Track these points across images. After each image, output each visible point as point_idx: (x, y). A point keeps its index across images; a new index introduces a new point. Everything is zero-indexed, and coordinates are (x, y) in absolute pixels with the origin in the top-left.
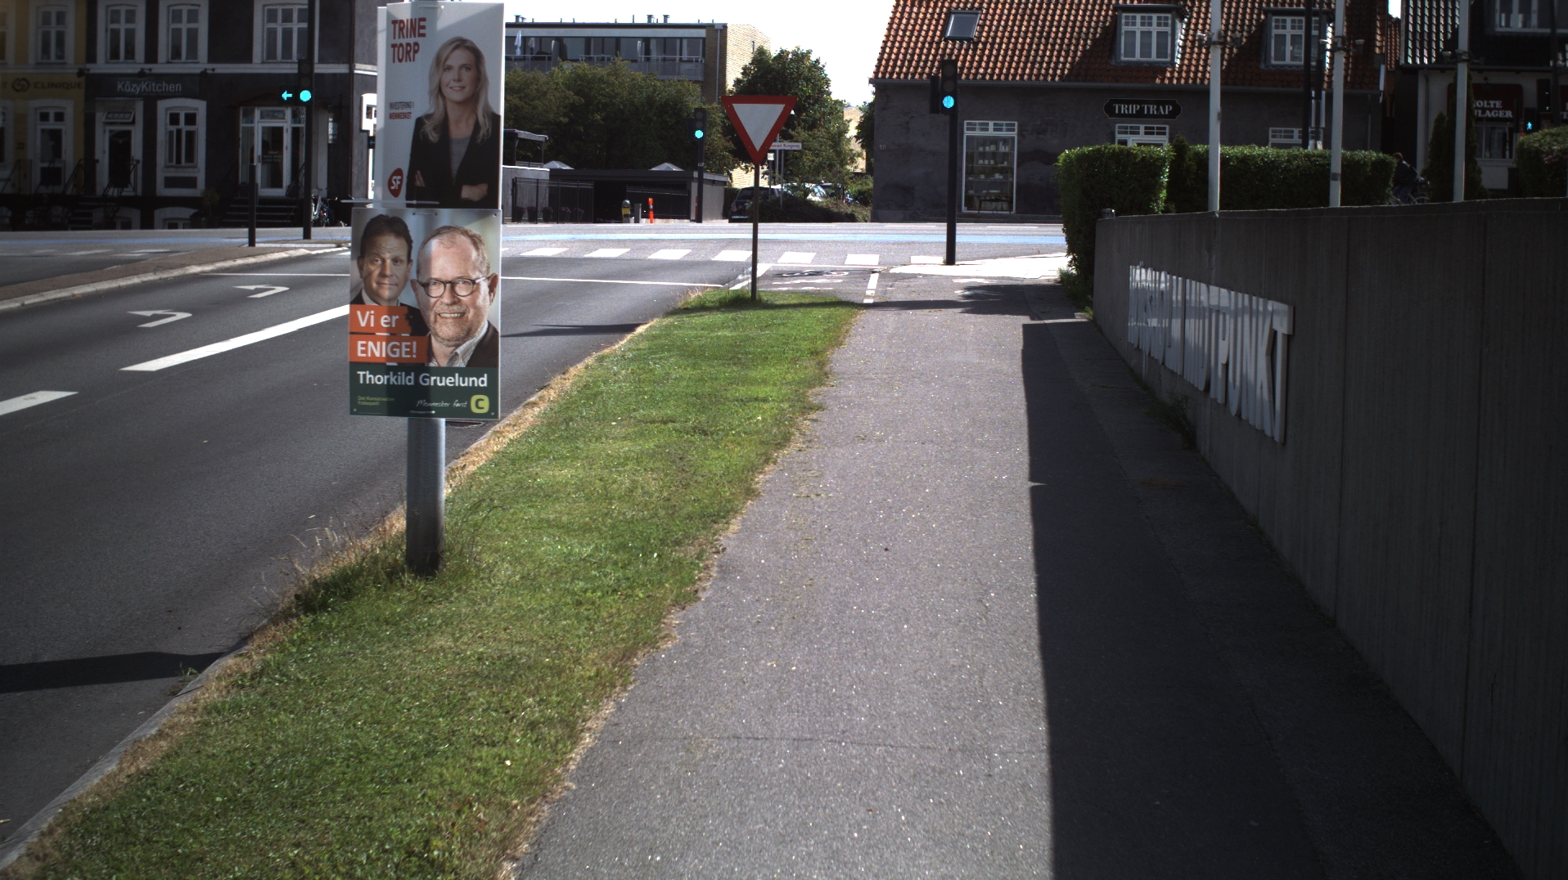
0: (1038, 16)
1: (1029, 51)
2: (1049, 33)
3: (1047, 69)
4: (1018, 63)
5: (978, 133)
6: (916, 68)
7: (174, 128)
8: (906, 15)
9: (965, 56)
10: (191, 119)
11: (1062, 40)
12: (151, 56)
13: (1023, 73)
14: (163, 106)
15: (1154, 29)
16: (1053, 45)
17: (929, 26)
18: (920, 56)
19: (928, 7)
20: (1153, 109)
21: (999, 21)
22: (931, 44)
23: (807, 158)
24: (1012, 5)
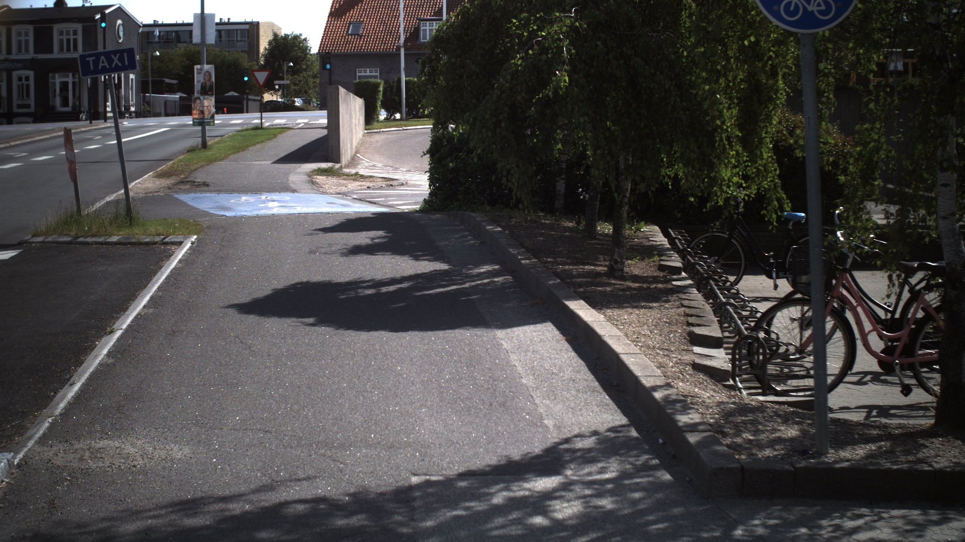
0: (387, 24)
1: (383, 39)
2: (391, 31)
3: (390, 46)
4: (378, 44)
5: (363, 74)
6: (336, 48)
7: (20, 83)
8: (332, 25)
9: (356, 42)
10: (27, 79)
11: (397, 33)
12: (9, 51)
13: (380, 48)
14: (15, 74)
16: (393, 36)
17: (341, 29)
18: (337, 42)
19: (341, 22)
21: (371, 26)
22: (342, 37)
23: (293, 87)
24: (376, 19)
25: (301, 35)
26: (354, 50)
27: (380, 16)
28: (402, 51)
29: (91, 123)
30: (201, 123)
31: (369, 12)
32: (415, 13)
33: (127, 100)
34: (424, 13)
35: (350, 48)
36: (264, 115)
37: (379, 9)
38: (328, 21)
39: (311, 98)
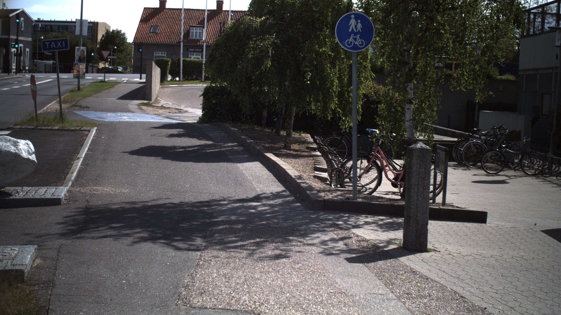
1: (169, 36)
2: (174, 31)
3: (173, 40)
4: (167, 39)
5: (157, 55)
6: (143, 40)
9: (155, 37)
11: (177, 33)
13: (167, 41)
15: (198, 31)
16: (175, 34)
17: (147, 29)
18: (144, 36)
19: (147, 25)
20: (197, 50)
21: (163, 28)
22: (147, 34)
23: (118, 60)
24: (166, 25)
25: (121, 31)
26: (153, 41)
27: (168, 23)
28: (182, 44)
29: (9, 74)
30: (78, 77)
31: (162, 20)
32: (188, 22)
33: (24, 63)
34: (193, 23)
35: (151, 40)
36: (106, 75)
37: (168, 19)
38: (139, 25)
39: (127, 67)
